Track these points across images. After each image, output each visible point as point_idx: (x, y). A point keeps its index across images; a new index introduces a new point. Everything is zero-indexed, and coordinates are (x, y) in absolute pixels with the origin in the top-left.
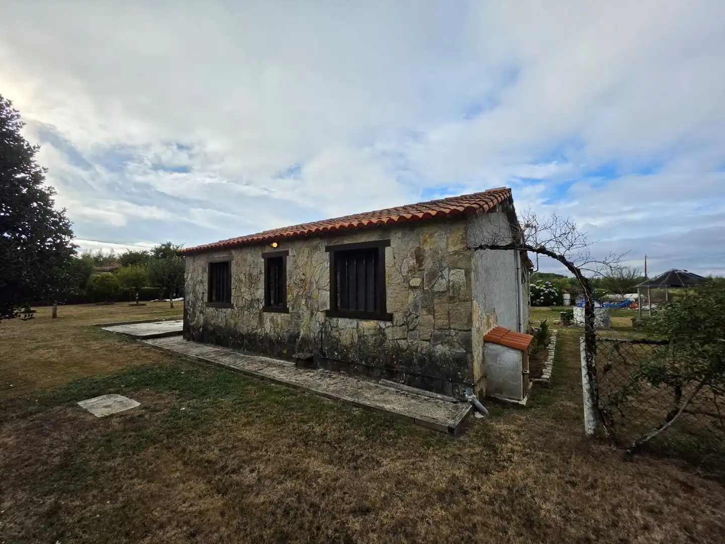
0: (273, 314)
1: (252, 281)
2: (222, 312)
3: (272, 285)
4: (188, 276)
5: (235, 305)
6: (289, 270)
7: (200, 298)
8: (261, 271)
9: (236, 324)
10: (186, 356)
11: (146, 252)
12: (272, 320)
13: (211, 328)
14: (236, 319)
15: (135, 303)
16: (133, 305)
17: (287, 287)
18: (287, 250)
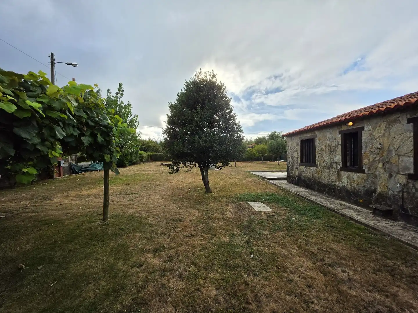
0: (349, 173)
1: (331, 150)
2: (309, 169)
3: (348, 152)
4: (288, 148)
5: (318, 166)
6: (365, 142)
7: (296, 160)
8: (338, 143)
9: (319, 177)
10: (290, 191)
11: (265, 137)
12: (348, 177)
13: (303, 178)
14: (320, 174)
15: (262, 162)
16: (261, 163)
17: (363, 154)
18: (362, 126)
